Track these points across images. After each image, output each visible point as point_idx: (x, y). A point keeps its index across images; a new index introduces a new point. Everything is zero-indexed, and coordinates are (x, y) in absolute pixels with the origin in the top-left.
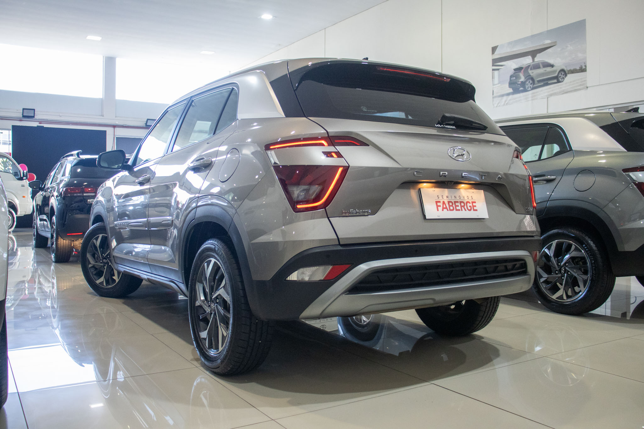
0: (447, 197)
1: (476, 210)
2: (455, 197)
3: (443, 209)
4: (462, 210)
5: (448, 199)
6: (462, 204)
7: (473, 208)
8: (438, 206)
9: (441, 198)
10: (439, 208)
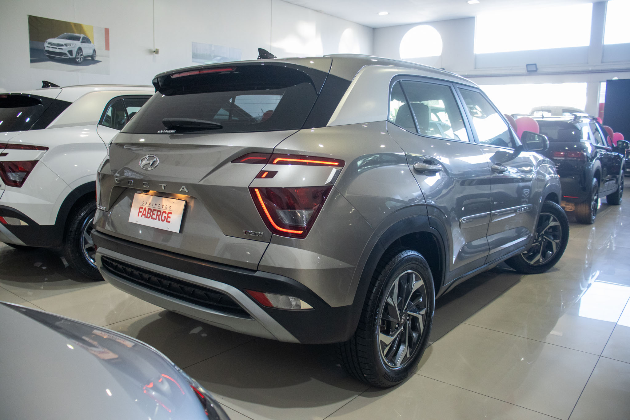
0: (150, 204)
1: (169, 222)
2: (156, 205)
3: (143, 214)
4: (156, 219)
5: (149, 206)
6: (159, 213)
7: (167, 219)
8: (140, 212)
9: (144, 204)
10: (140, 213)
